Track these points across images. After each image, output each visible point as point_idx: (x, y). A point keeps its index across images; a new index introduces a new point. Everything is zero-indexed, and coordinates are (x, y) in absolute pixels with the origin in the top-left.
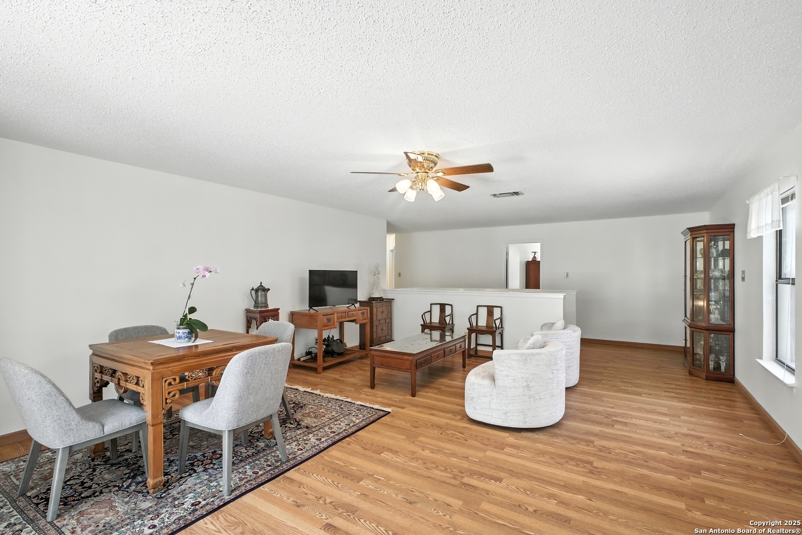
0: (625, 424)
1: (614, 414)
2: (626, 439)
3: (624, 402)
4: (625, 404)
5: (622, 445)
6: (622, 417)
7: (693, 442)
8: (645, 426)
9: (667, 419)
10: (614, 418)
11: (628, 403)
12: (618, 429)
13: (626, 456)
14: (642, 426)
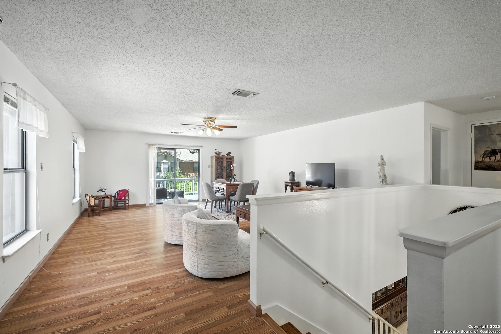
0: (134, 253)
1: (143, 257)
2: (132, 247)
3: (140, 270)
4: (138, 269)
5: (133, 244)
6: (137, 257)
7: (97, 257)
8: (123, 256)
9: (109, 267)
10: (142, 254)
11: (137, 271)
12: (137, 249)
13: (130, 241)
14: (124, 256)
